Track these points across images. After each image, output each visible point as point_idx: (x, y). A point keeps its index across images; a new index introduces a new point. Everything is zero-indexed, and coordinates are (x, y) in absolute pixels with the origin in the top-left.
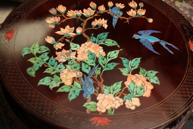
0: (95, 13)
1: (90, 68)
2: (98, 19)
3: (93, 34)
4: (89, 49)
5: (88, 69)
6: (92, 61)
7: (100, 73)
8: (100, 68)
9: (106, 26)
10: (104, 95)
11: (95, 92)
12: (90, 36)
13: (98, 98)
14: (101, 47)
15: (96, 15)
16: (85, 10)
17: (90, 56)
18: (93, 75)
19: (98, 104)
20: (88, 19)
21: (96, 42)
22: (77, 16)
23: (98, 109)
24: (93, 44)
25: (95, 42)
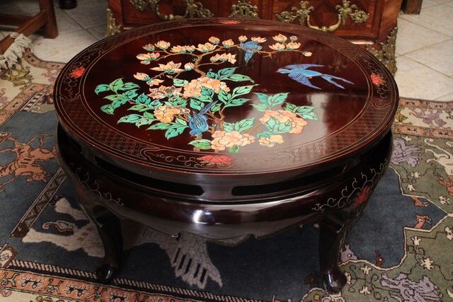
0: (217, 48)
1: (203, 105)
2: (220, 55)
3: (211, 70)
4: (203, 85)
5: (200, 105)
6: (207, 97)
7: (219, 109)
8: (220, 105)
9: (233, 61)
10: (224, 132)
11: (210, 129)
12: (206, 72)
13: (213, 136)
14: (222, 83)
15: (218, 50)
16: (200, 46)
17: (205, 92)
18: (208, 112)
19: (212, 142)
20: (204, 54)
21: (216, 78)
22: (187, 51)
23: (213, 147)
24: (211, 79)
25: (214, 78)
